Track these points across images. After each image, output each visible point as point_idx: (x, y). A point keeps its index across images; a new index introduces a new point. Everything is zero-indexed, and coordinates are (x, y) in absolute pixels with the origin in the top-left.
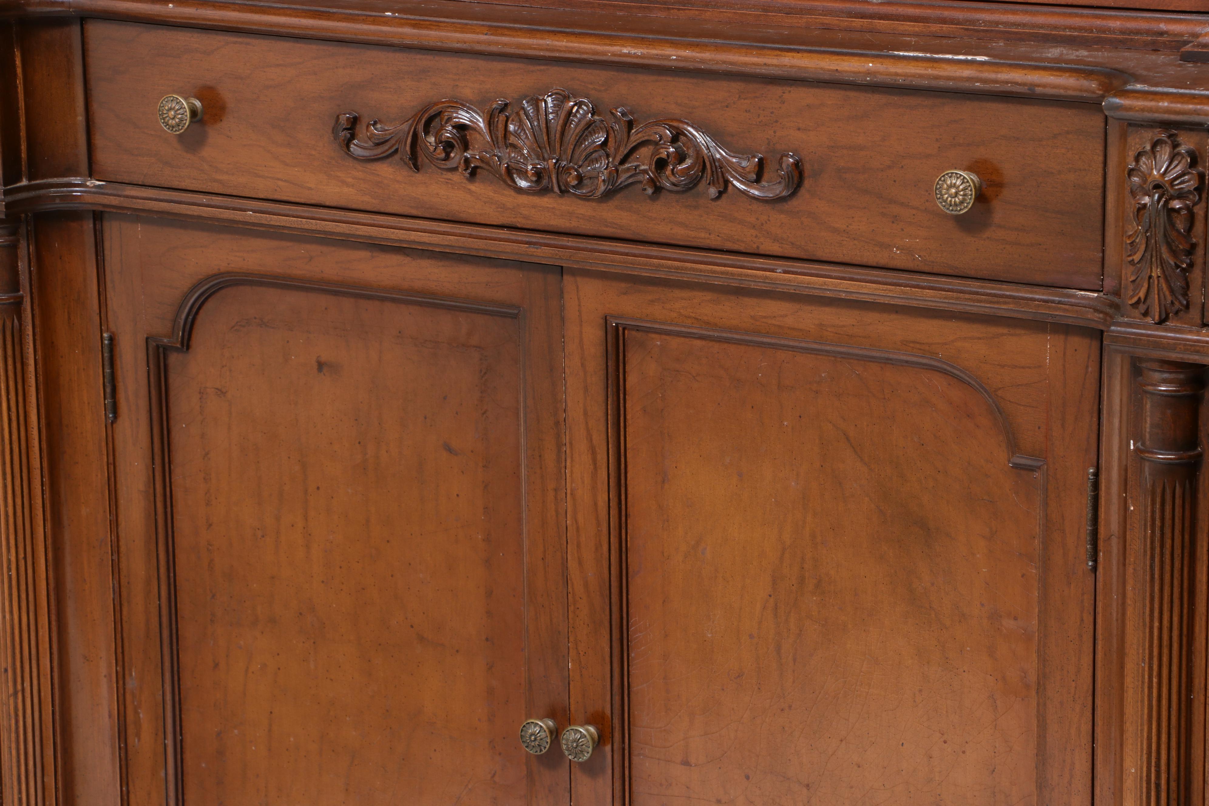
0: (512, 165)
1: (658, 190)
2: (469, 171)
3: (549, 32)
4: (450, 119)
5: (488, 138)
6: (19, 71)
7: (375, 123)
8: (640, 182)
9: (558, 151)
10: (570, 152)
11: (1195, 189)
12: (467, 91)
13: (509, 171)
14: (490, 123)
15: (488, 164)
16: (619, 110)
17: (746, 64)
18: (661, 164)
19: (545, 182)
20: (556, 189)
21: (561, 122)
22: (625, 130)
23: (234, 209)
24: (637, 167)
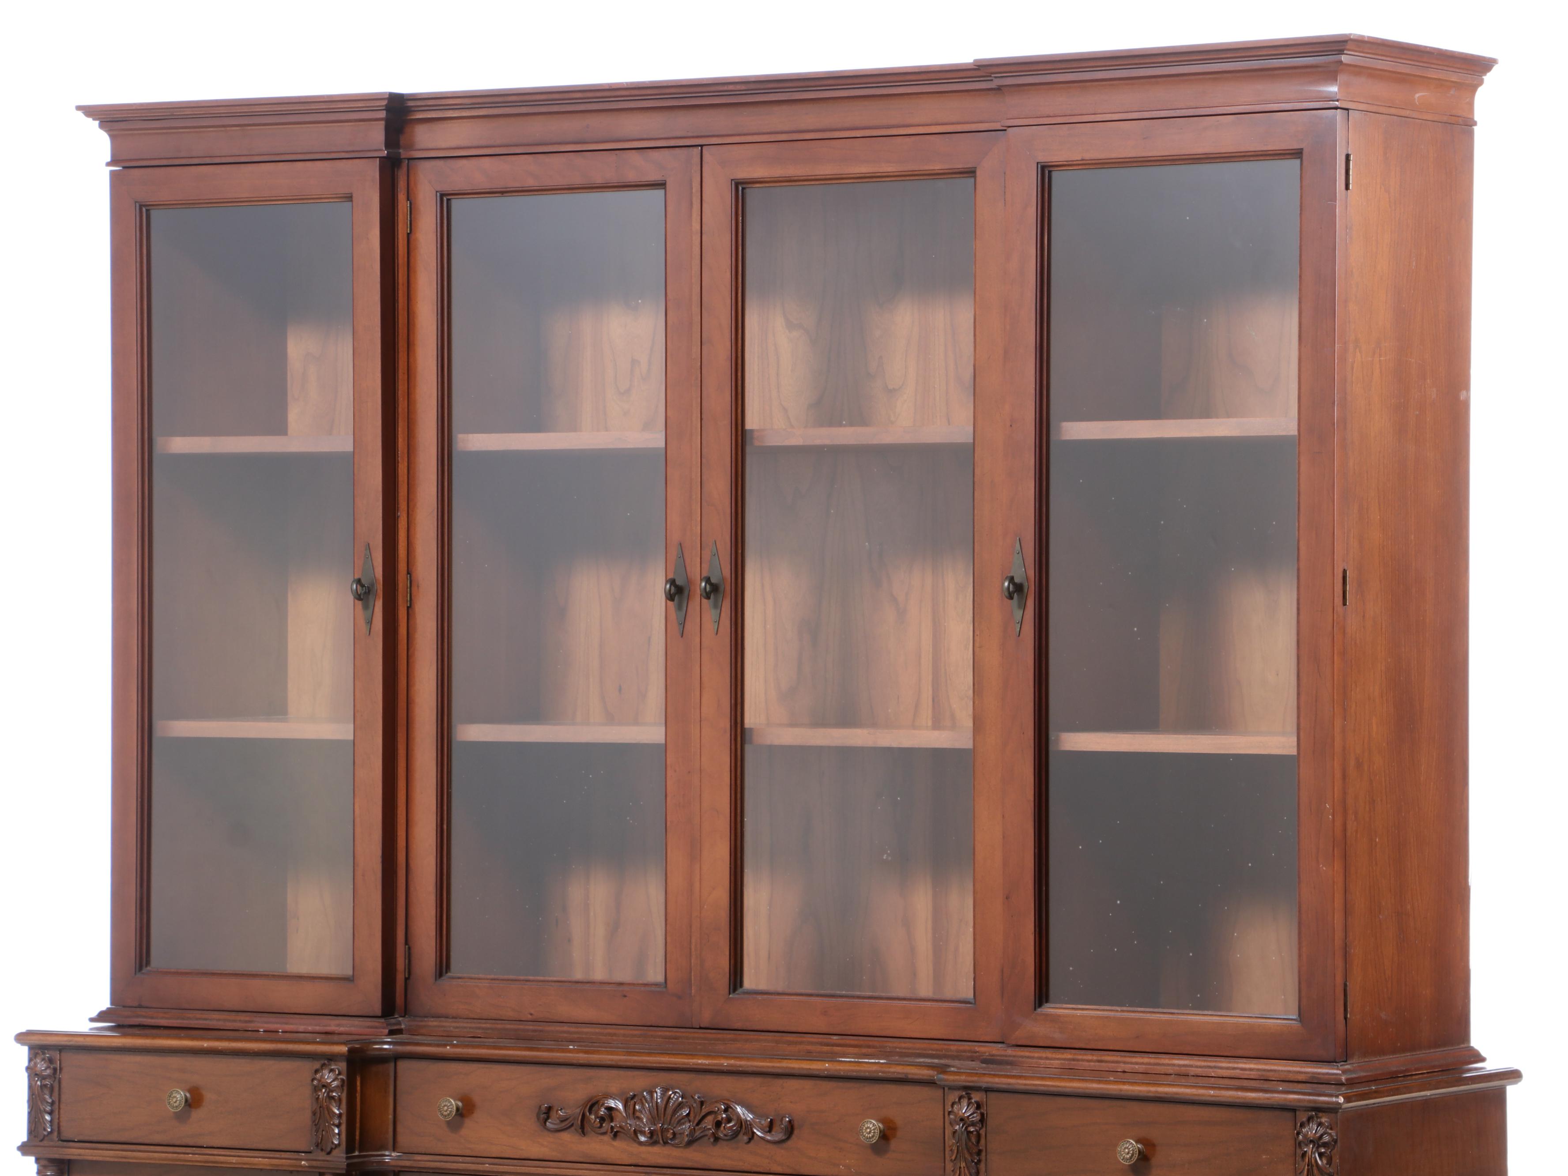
0: (637, 1128)
2: (613, 1134)
3: (658, 1053)
4: (603, 1104)
5: (624, 1115)
6: (359, 1088)
7: (561, 1109)
8: (706, 1135)
9: (662, 1119)
10: (669, 1119)
11: (980, 1121)
12: (614, 1088)
13: (635, 1132)
14: (625, 1106)
15: (624, 1129)
16: (697, 1095)
17: (763, 1067)
18: (718, 1124)
19: (655, 1137)
20: (661, 1142)
21: (664, 1103)
22: (699, 1106)
23: (478, 1164)
24: (705, 1126)
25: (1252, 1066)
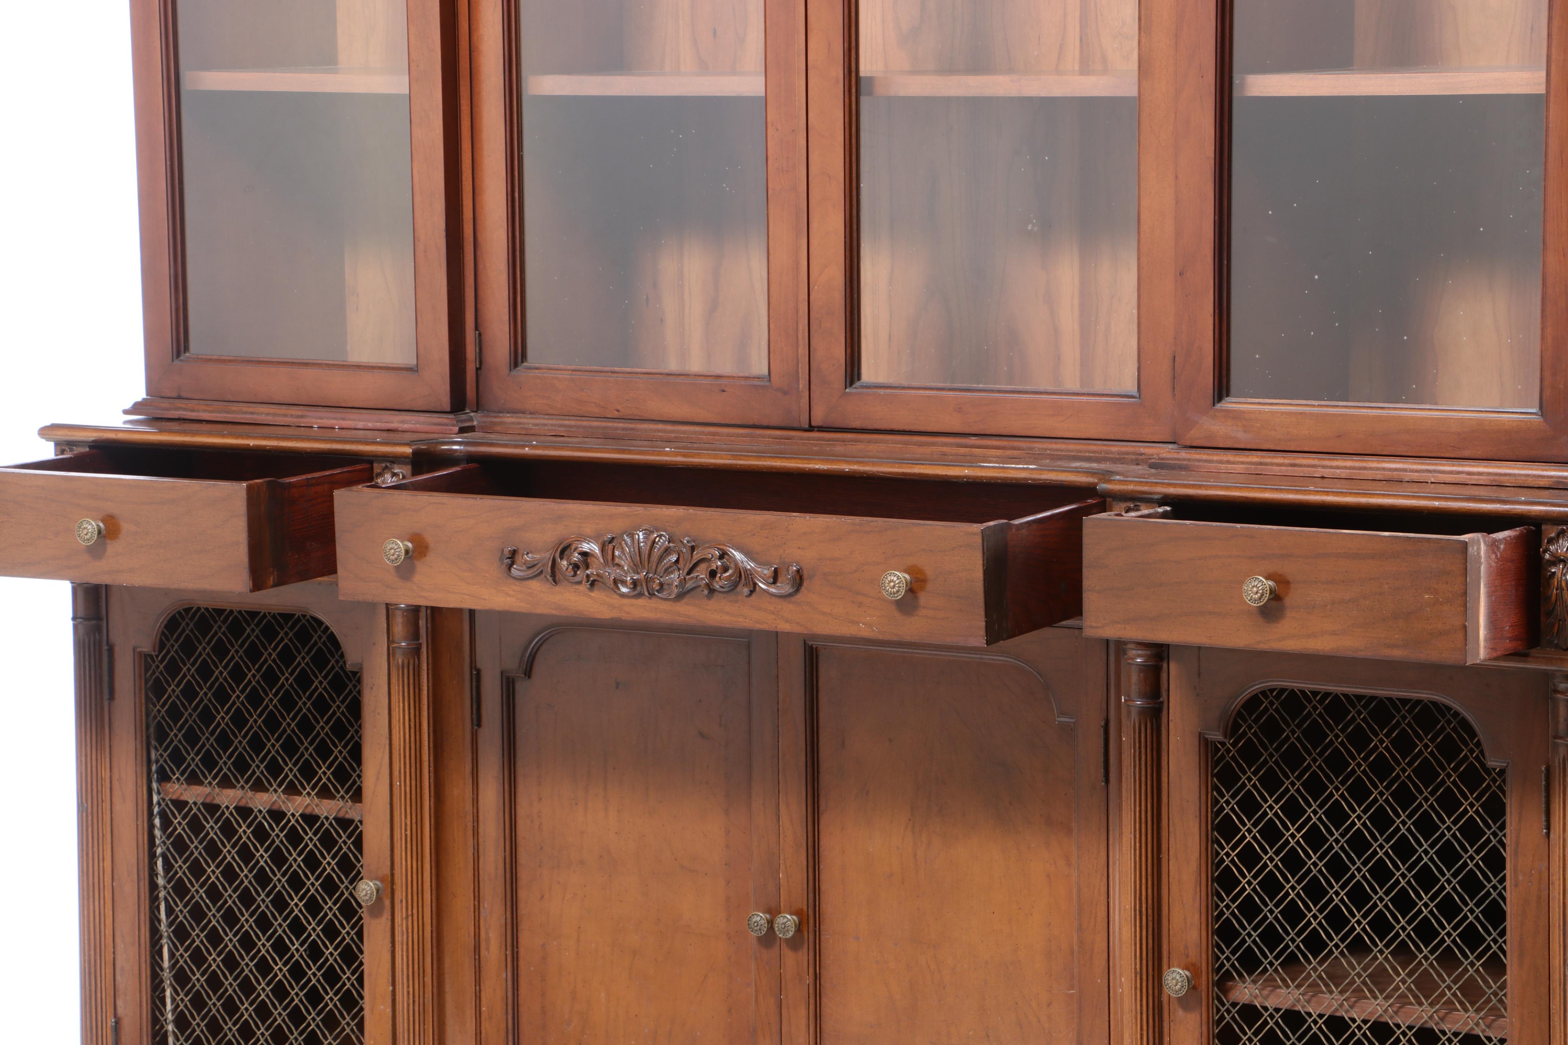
0: (617, 578)
1: (712, 591)
2: (589, 583)
4: (576, 549)
5: (602, 561)
7: (528, 553)
8: (700, 586)
9: (646, 567)
10: (654, 567)
12: (589, 530)
13: (615, 582)
14: (603, 550)
15: (602, 577)
16: (686, 539)
18: (713, 574)
19: (639, 588)
20: (646, 593)
21: (648, 548)
22: (689, 552)
24: (697, 576)
25: (1481, 470)
